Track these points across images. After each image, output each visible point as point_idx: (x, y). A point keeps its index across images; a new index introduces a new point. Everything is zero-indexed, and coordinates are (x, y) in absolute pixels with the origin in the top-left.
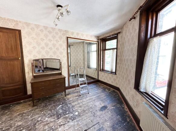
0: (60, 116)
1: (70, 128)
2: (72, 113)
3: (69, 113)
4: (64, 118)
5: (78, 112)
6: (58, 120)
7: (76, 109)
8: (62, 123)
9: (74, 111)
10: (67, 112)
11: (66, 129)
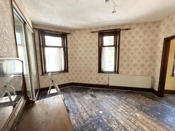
0: (108, 129)
1: (117, 115)
2: (101, 116)
3: (102, 119)
4: (109, 123)
5: (99, 111)
6: (114, 129)
7: (95, 113)
8: (116, 123)
9: (97, 115)
10: (101, 121)
11: (119, 118)
